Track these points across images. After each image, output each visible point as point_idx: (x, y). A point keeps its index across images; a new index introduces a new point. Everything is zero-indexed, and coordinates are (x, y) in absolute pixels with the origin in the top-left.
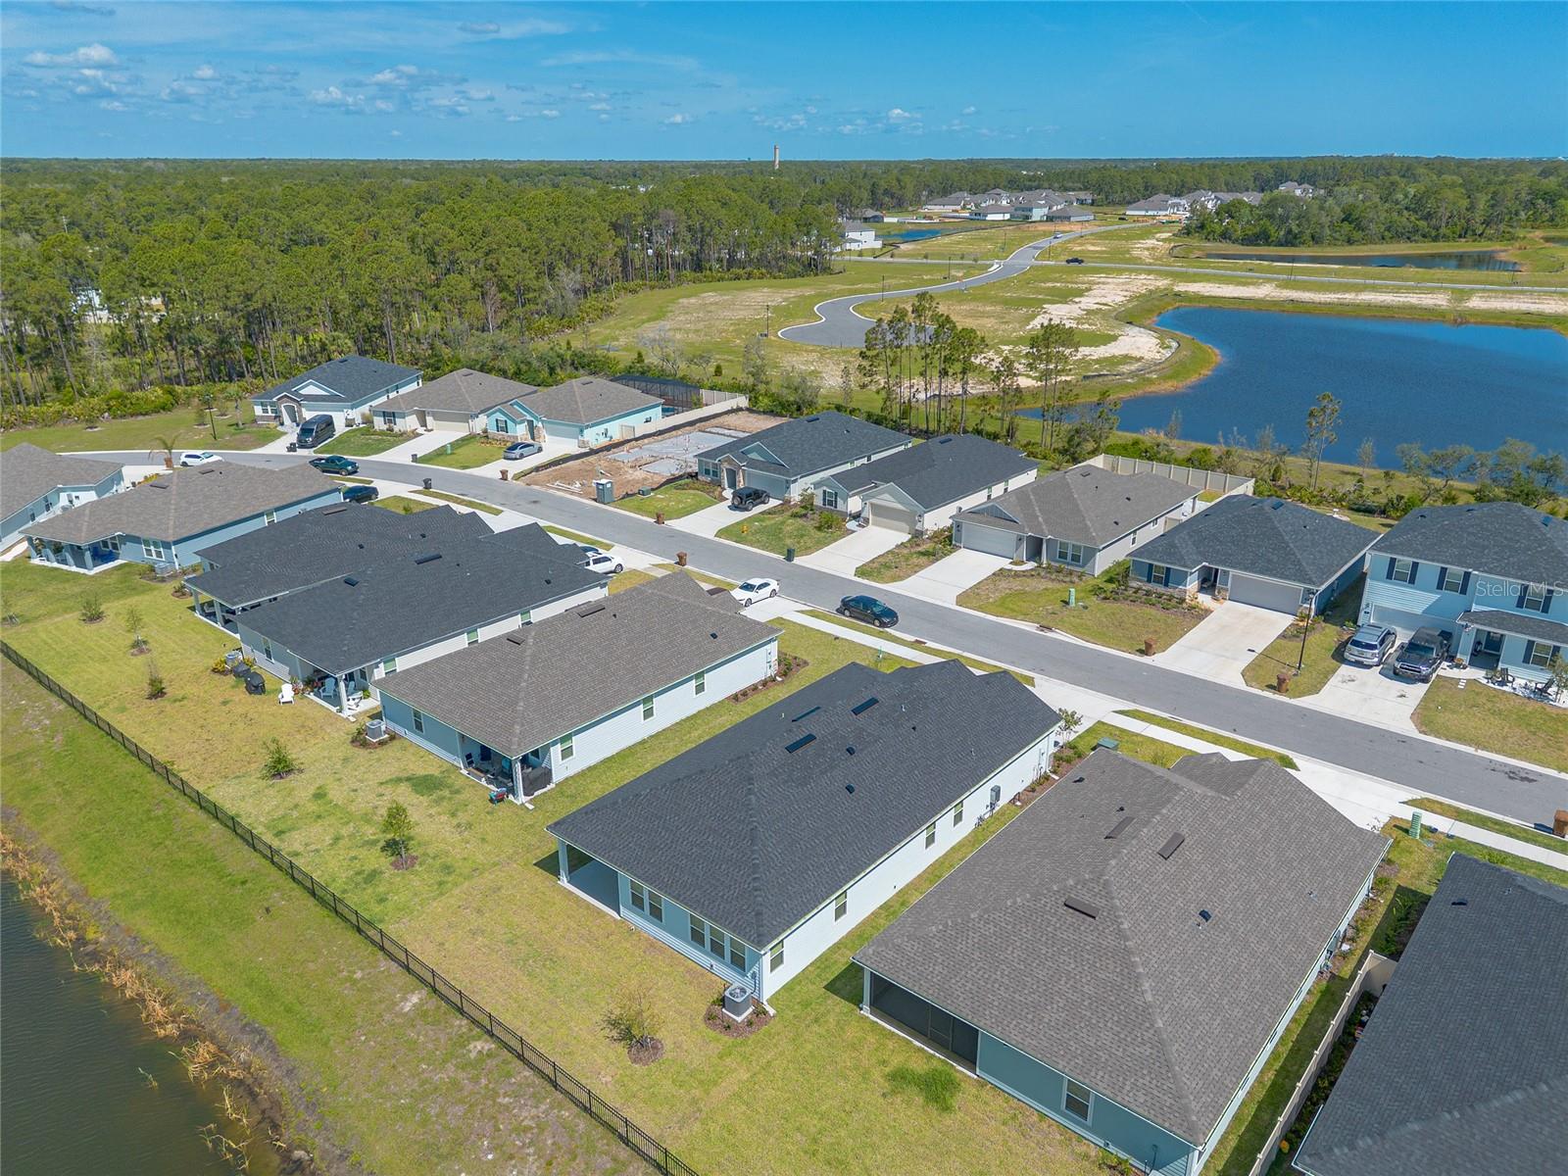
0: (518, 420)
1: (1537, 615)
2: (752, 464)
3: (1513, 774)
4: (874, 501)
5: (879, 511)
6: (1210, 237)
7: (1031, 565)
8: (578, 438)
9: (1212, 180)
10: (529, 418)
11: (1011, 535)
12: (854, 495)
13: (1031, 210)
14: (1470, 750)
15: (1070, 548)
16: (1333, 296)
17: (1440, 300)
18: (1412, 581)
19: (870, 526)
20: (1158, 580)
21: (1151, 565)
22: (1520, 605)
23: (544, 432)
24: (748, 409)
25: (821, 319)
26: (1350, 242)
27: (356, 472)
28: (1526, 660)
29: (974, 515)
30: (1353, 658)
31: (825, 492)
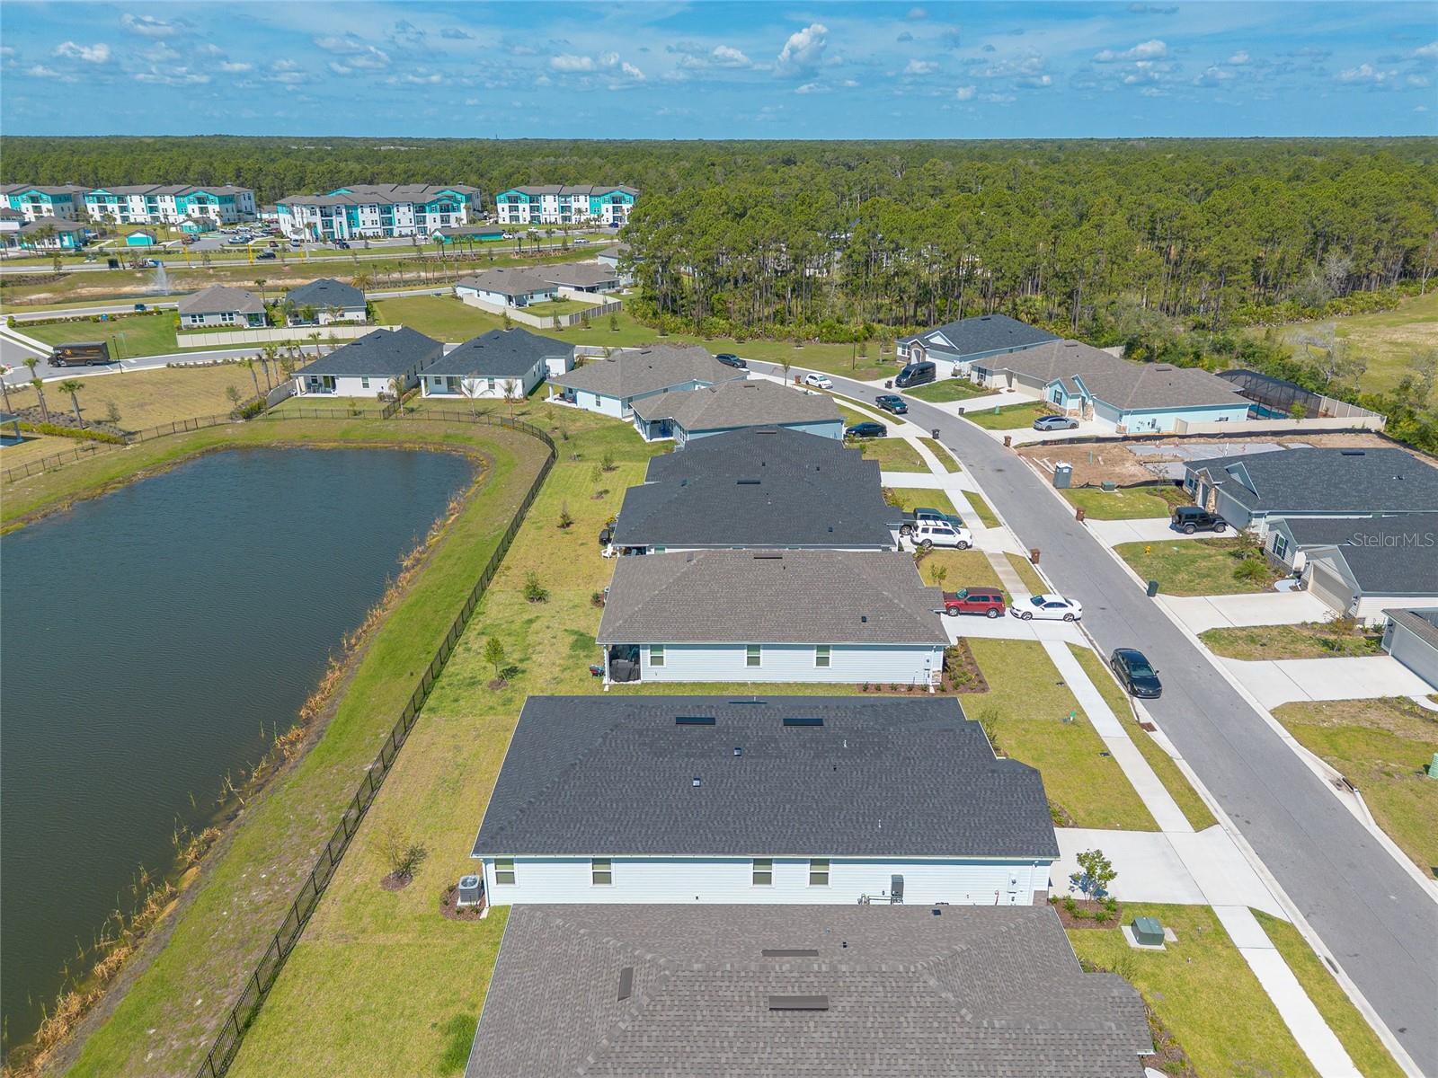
0: (1070, 394)
2: (1229, 485)
4: (1317, 562)
5: (1321, 576)
8: (1116, 422)
10: (1083, 394)
12: (1303, 549)
19: (1306, 591)
23: (1092, 411)
27: (905, 412)
29: (1412, 617)
31: (1278, 537)
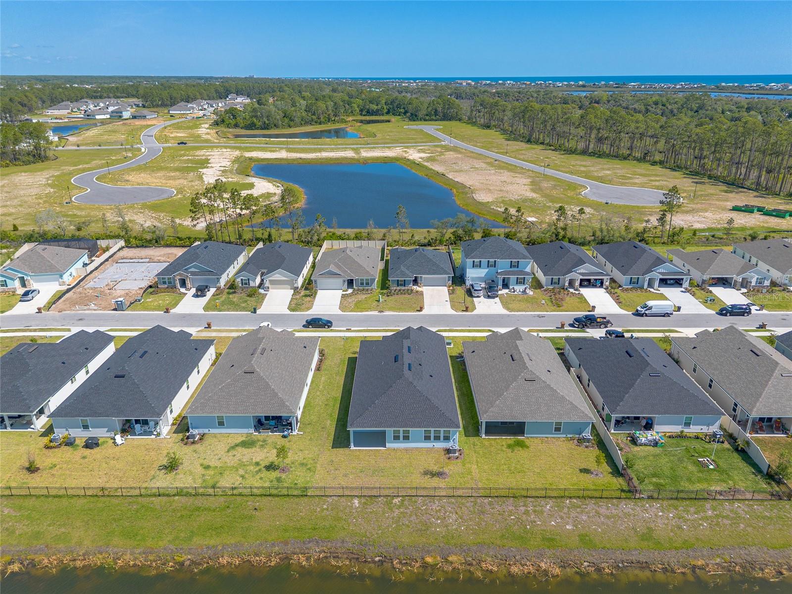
0: (15, 278)
1: (516, 269)
2: (193, 274)
3: (539, 316)
4: (271, 278)
5: (275, 282)
6: (229, 126)
7: (350, 291)
8: (58, 281)
9: (201, 94)
10: (20, 275)
11: (340, 281)
13: (121, 113)
14: (524, 313)
15: (365, 280)
16: (314, 154)
17: (350, 154)
18: (480, 267)
19: (270, 290)
20: (401, 285)
21: (398, 280)
22: (511, 267)
23: (32, 282)
24: (127, 247)
25: (87, 190)
26: (290, 126)
28: (517, 284)
29: (321, 276)
30: (476, 295)
31: (242, 280)
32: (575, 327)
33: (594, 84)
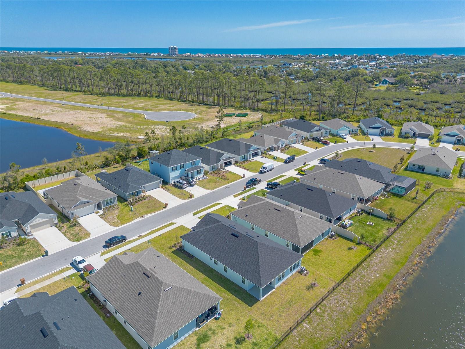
4: (30, 225)
11: (92, 206)
14: (218, 188)
15: (109, 200)
18: (176, 170)
19: (33, 234)
20: (135, 195)
21: (133, 193)
22: (192, 166)
28: (198, 174)
31: (2, 234)
32: (249, 187)
33: (56, 53)
